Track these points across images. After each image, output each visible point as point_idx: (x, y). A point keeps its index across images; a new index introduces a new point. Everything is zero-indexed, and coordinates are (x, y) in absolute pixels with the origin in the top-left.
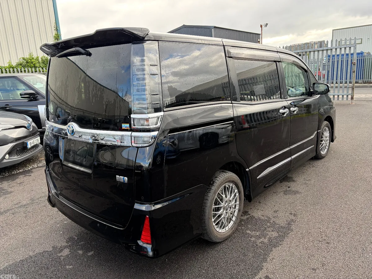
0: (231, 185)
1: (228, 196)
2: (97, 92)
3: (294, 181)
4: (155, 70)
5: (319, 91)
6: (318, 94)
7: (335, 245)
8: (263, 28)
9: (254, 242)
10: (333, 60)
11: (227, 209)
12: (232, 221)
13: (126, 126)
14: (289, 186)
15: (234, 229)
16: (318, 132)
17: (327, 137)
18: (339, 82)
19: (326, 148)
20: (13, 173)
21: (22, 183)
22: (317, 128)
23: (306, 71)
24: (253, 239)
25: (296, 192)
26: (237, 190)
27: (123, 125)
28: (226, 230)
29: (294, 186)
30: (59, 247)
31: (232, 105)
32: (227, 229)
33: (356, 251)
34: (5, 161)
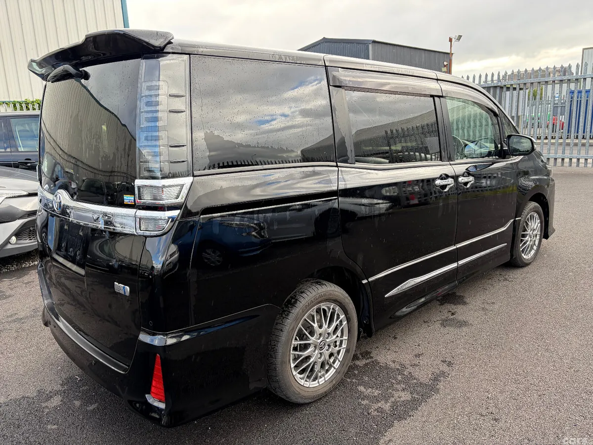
0: (332, 307)
1: (325, 326)
2: (92, 141)
3: (465, 303)
4: (180, 104)
5: (521, 149)
6: (520, 155)
7: (508, 425)
8: (452, 43)
9: (367, 408)
10: (579, 99)
11: (321, 348)
12: (333, 368)
13: (129, 198)
14: (453, 311)
15: (336, 383)
16: (515, 221)
17: (534, 230)
18: (588, 137)
19: (532, 248)
20: (23, 266)
21: (30, 282)
22: (513, 215)
23: (495, 115)
24: (365, 402)
25: (462, 324)
26: (343, 316)
27: (125, 198)
28: (320, 383)
29: (462, 312)
30: (47, 392)
31: (337, 168)
32: (322, 381)
33: (543, 438)
34: (9, 246)
